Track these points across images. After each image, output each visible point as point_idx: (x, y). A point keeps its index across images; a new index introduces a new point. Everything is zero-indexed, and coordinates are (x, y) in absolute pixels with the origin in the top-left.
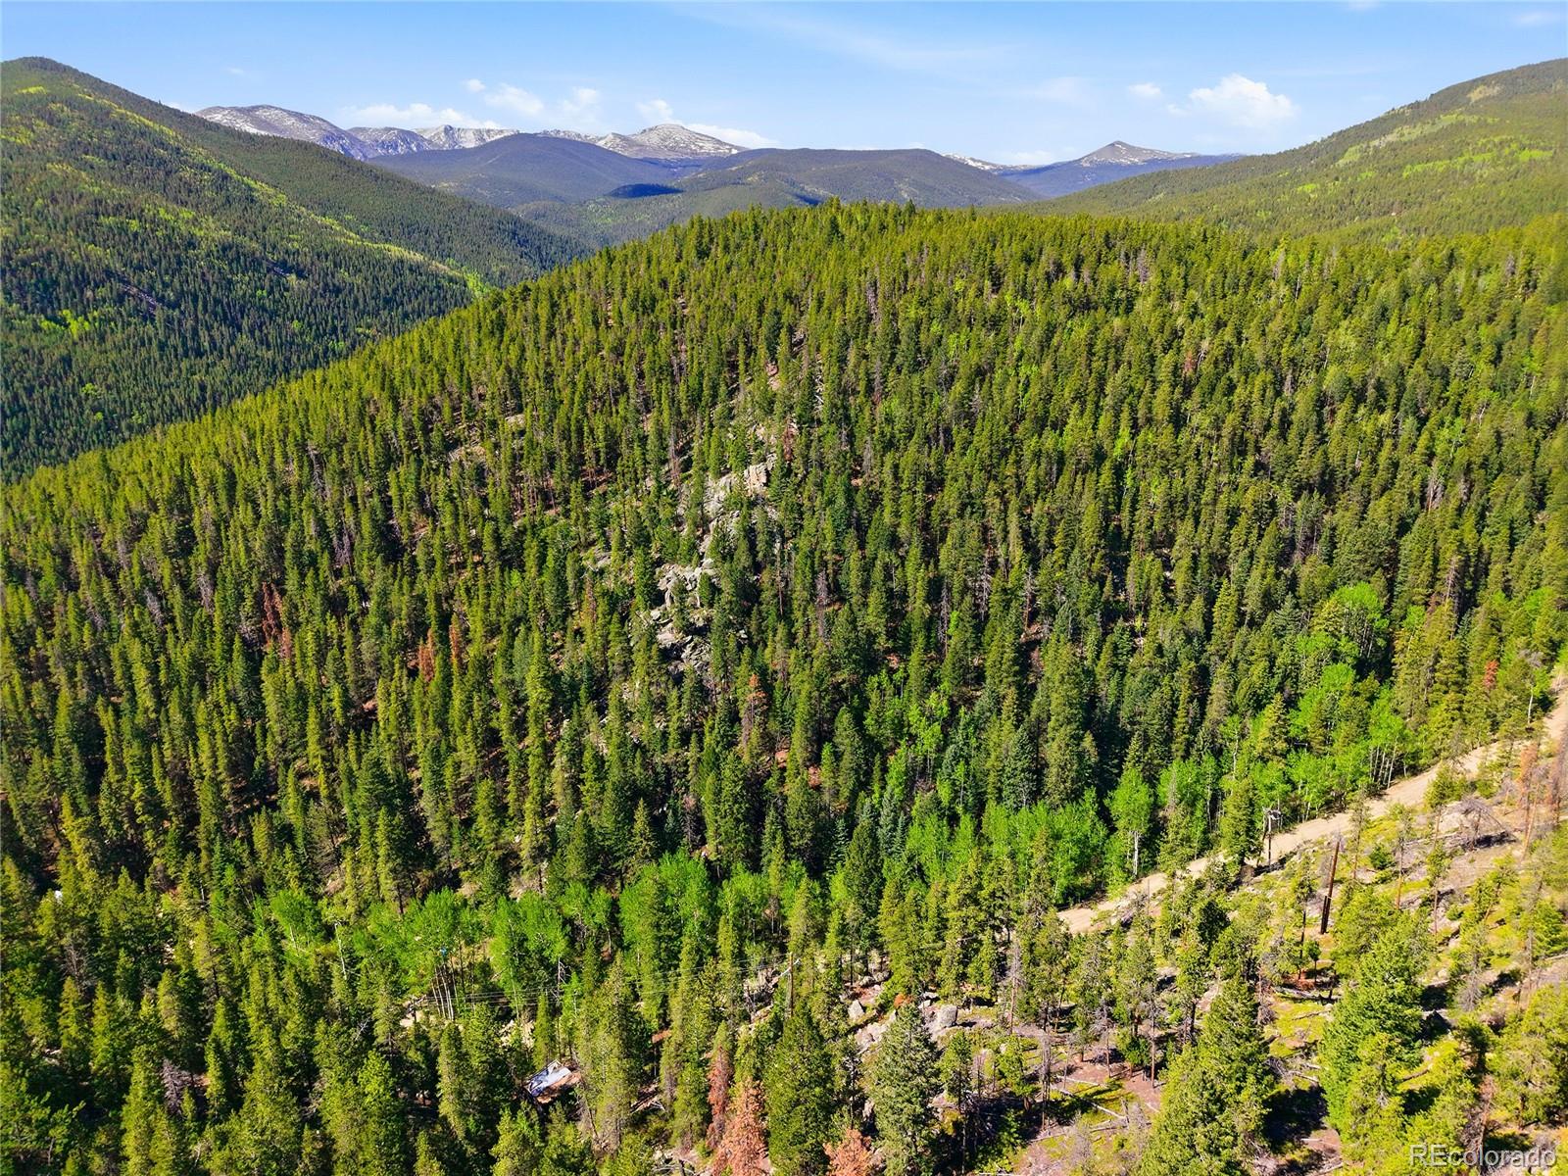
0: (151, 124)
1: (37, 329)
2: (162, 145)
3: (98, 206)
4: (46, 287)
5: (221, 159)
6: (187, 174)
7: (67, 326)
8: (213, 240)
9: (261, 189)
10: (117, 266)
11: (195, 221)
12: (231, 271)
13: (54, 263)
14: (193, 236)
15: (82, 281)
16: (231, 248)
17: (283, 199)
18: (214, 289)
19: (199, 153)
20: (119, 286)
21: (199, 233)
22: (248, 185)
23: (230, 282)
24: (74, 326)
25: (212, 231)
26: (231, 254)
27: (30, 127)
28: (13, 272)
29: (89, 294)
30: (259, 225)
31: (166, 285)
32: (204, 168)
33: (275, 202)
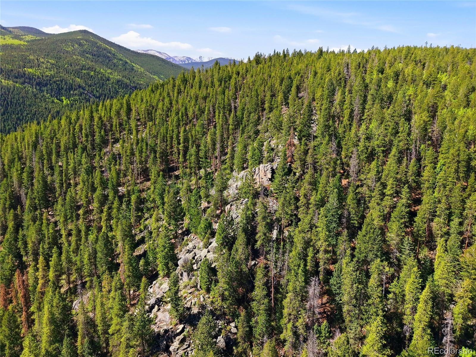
0: (107, 47)
1: (53, 102)
2: (110, 53)
3: (83, 67)
4: (59, 89)
5: (127, 58)
6: (115, 61)
7: (63, 102)
8: (115, 79)
9: (136, 66)
10: (84, 85)
11: (111, 73)
12: (119, 89)
13: (64, 83)
14: (109, 77)
15: (71, 88)
16: (120, 81)
17: (142, 70)
18: (112, 93)
19: (120, 56)
20: (82, 90)
21: (111, 76)
22: (133, 65)
23: (118, 92)
24: (65, 102)
25: (116, 76)
26: (120, 83)
27: (73, 46)
28: (51, 85)
29: (72, 92)
30: (132, 76)
31: (97, 91)
32: (121, 60)
33: (140, 70)
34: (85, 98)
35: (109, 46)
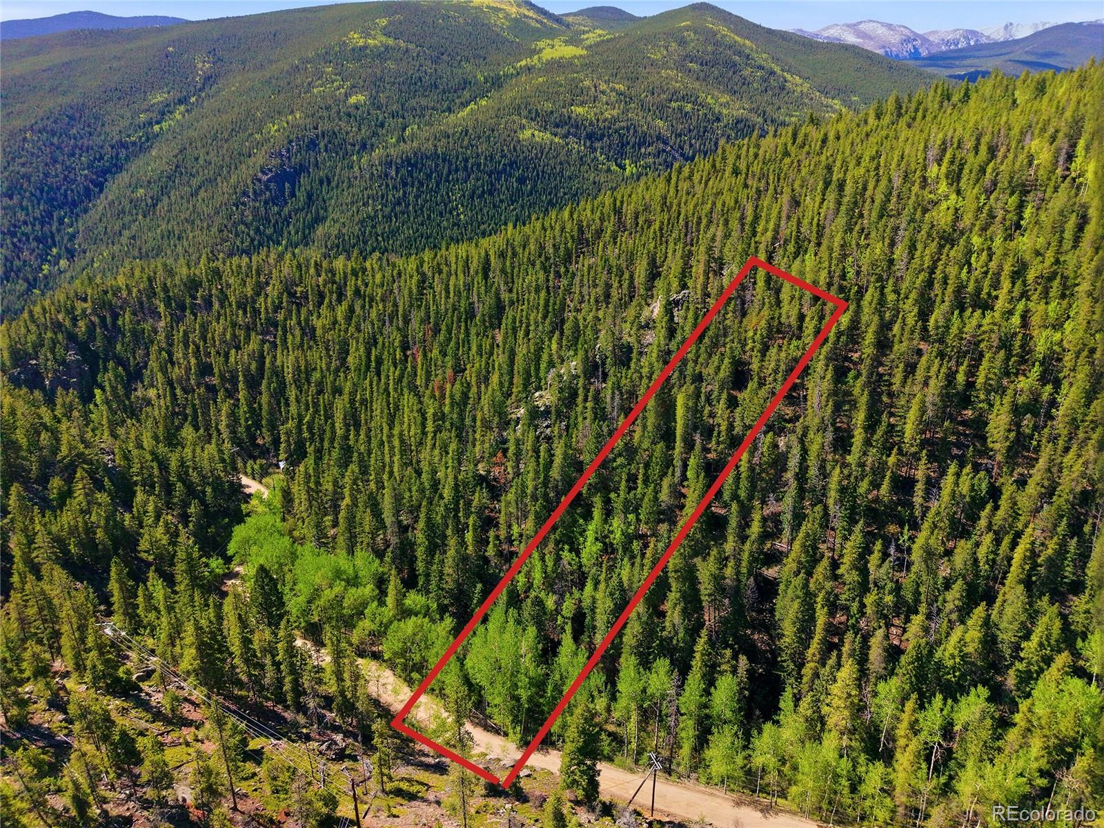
0: (738, 39)
1: (609, 170)
2: (740, 53)
3: (674, 96)
4: (623, 145)
5: (776, 60)
6: (747, 72)
7: (624, 169)
8: (733, 116)
9: (794, 80)
10: (668, 134)
11: (727, 105)
13: (632, 131)
14: (721, 114)
15: (642, 143)
16: (742, 121)
17: (806, 87)
19: (762, 58)
20: (661, 146)
21: (725, 111)
22: (785, 78)
24: (628, 169)
25: (735, 109)
26: (741, 126)
27: (666, 48)
28: (609, 136)
29: (643, 150)
31: (691, 145)
32: (761, 68)
33: (799, 89)
34: (665, 161)
35: (742, 36)
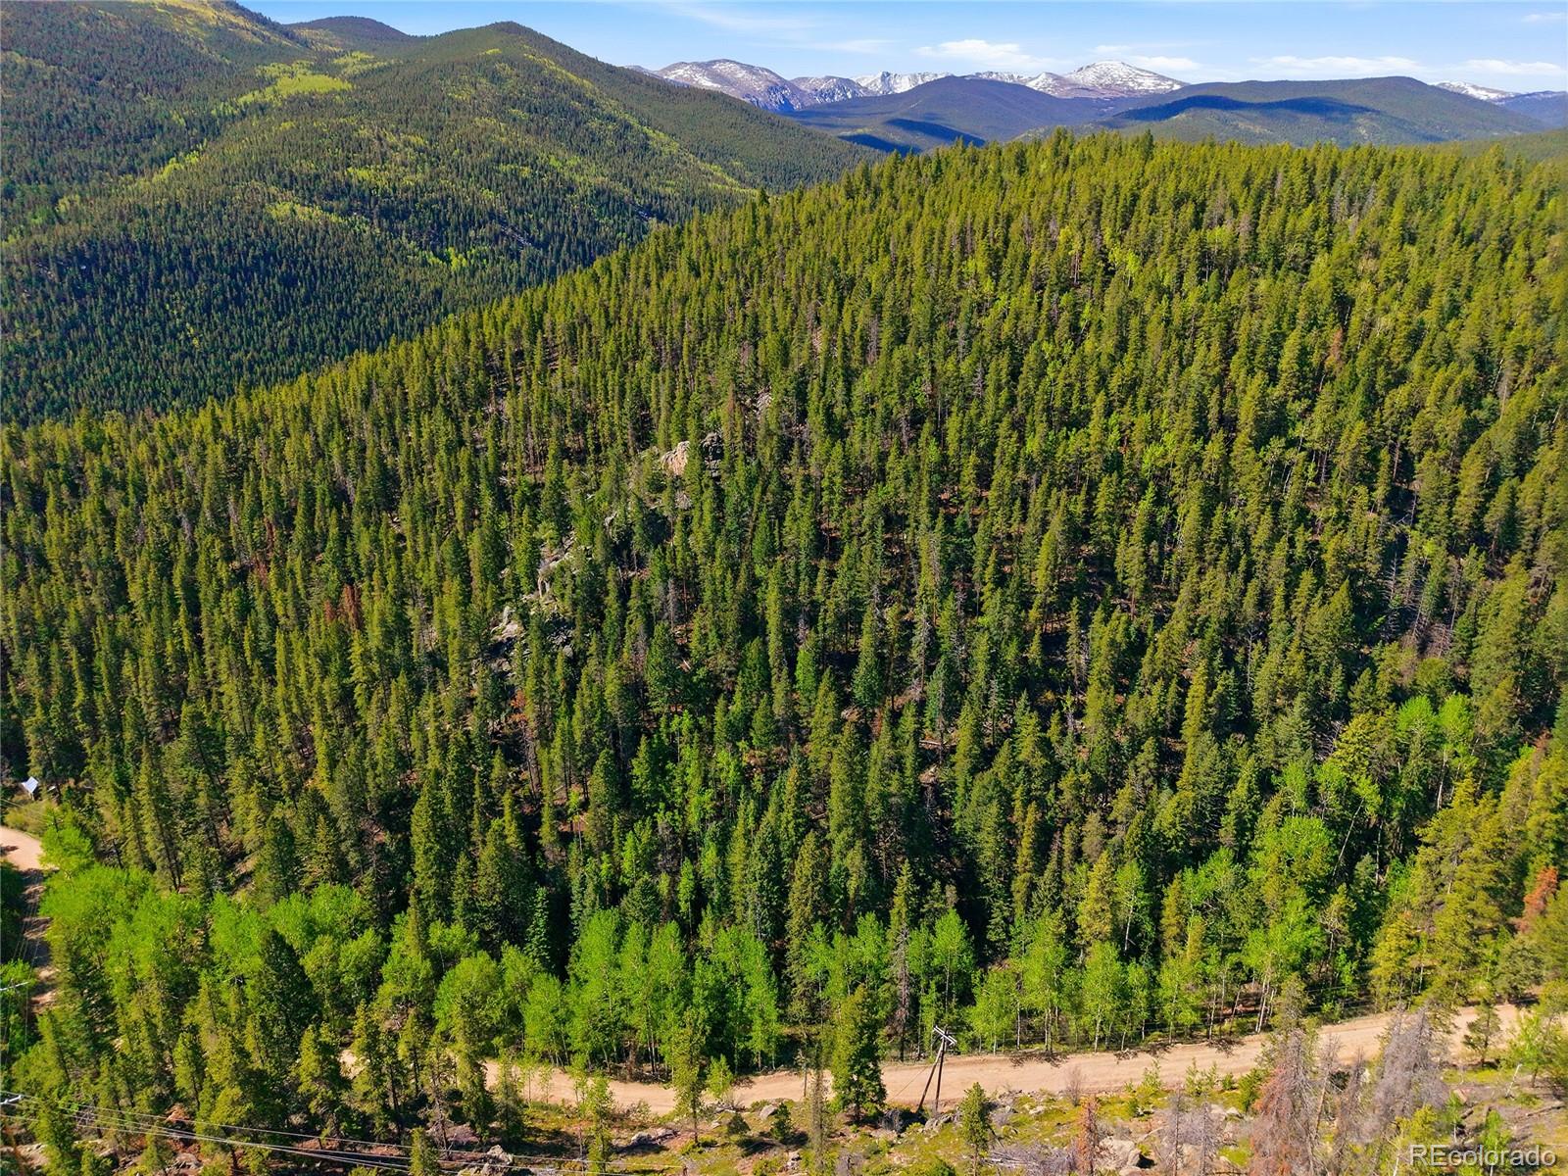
0: (572, 77)
1: (425, 263)
2: (579, 98)
3: (502, 156)
4: (440, 226)
5: (631, 109)
6: (594, 124)
7: (449, 262)
8: (590, 185)
9: (658, 137)
10: (504, 209)
11: (578, 169)
12: (599, 215)
13: (450, 206)
14: (573, 181)
15: (469, 222)
16: (604, 192)
17: (675, 147)
18: (580, 231)
19: (609, 106)
20: (498, 227)
21: (578, 179)
22: (646, 134)
23: (597, 225)
24: (455, 261)
25: (591, 176)
26: (603, 199)
27: (474, 85)
28: (417, 213)
29: (472, 233)
30: (642, 172)
31: (540, 226)
32: (611, 118)
33: (667, 150)
34: (508, 249)
35: (575, 72)
